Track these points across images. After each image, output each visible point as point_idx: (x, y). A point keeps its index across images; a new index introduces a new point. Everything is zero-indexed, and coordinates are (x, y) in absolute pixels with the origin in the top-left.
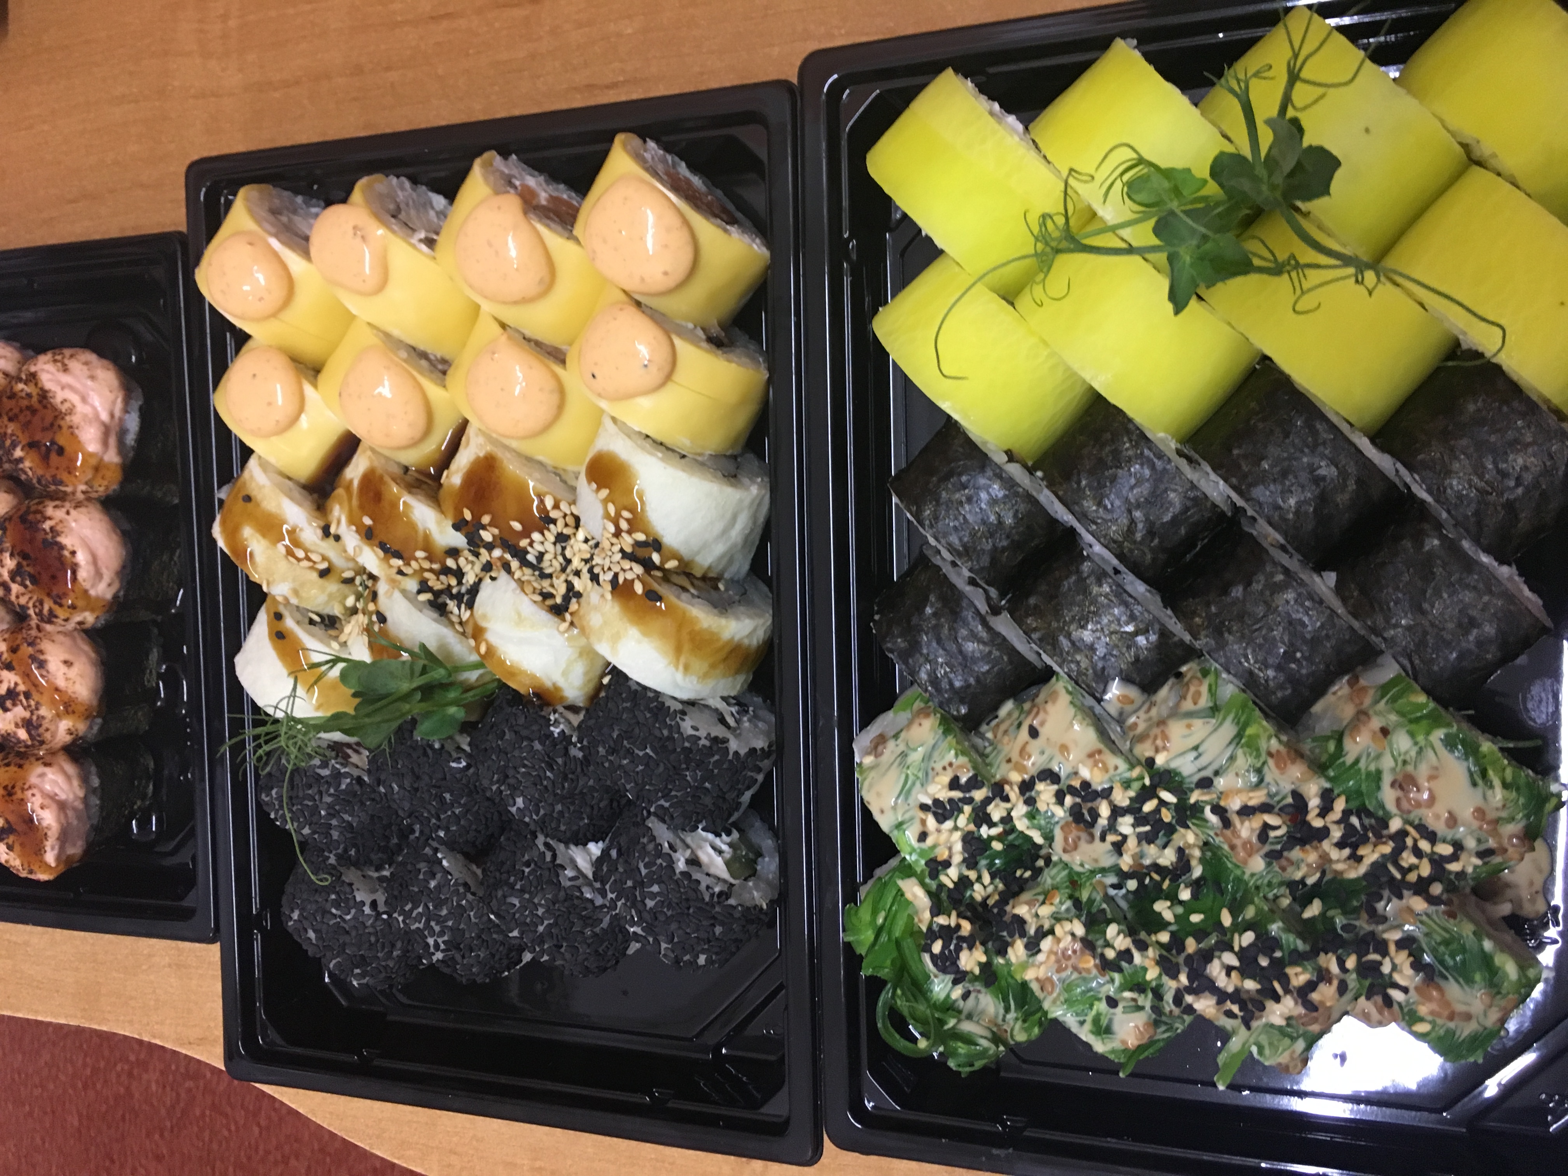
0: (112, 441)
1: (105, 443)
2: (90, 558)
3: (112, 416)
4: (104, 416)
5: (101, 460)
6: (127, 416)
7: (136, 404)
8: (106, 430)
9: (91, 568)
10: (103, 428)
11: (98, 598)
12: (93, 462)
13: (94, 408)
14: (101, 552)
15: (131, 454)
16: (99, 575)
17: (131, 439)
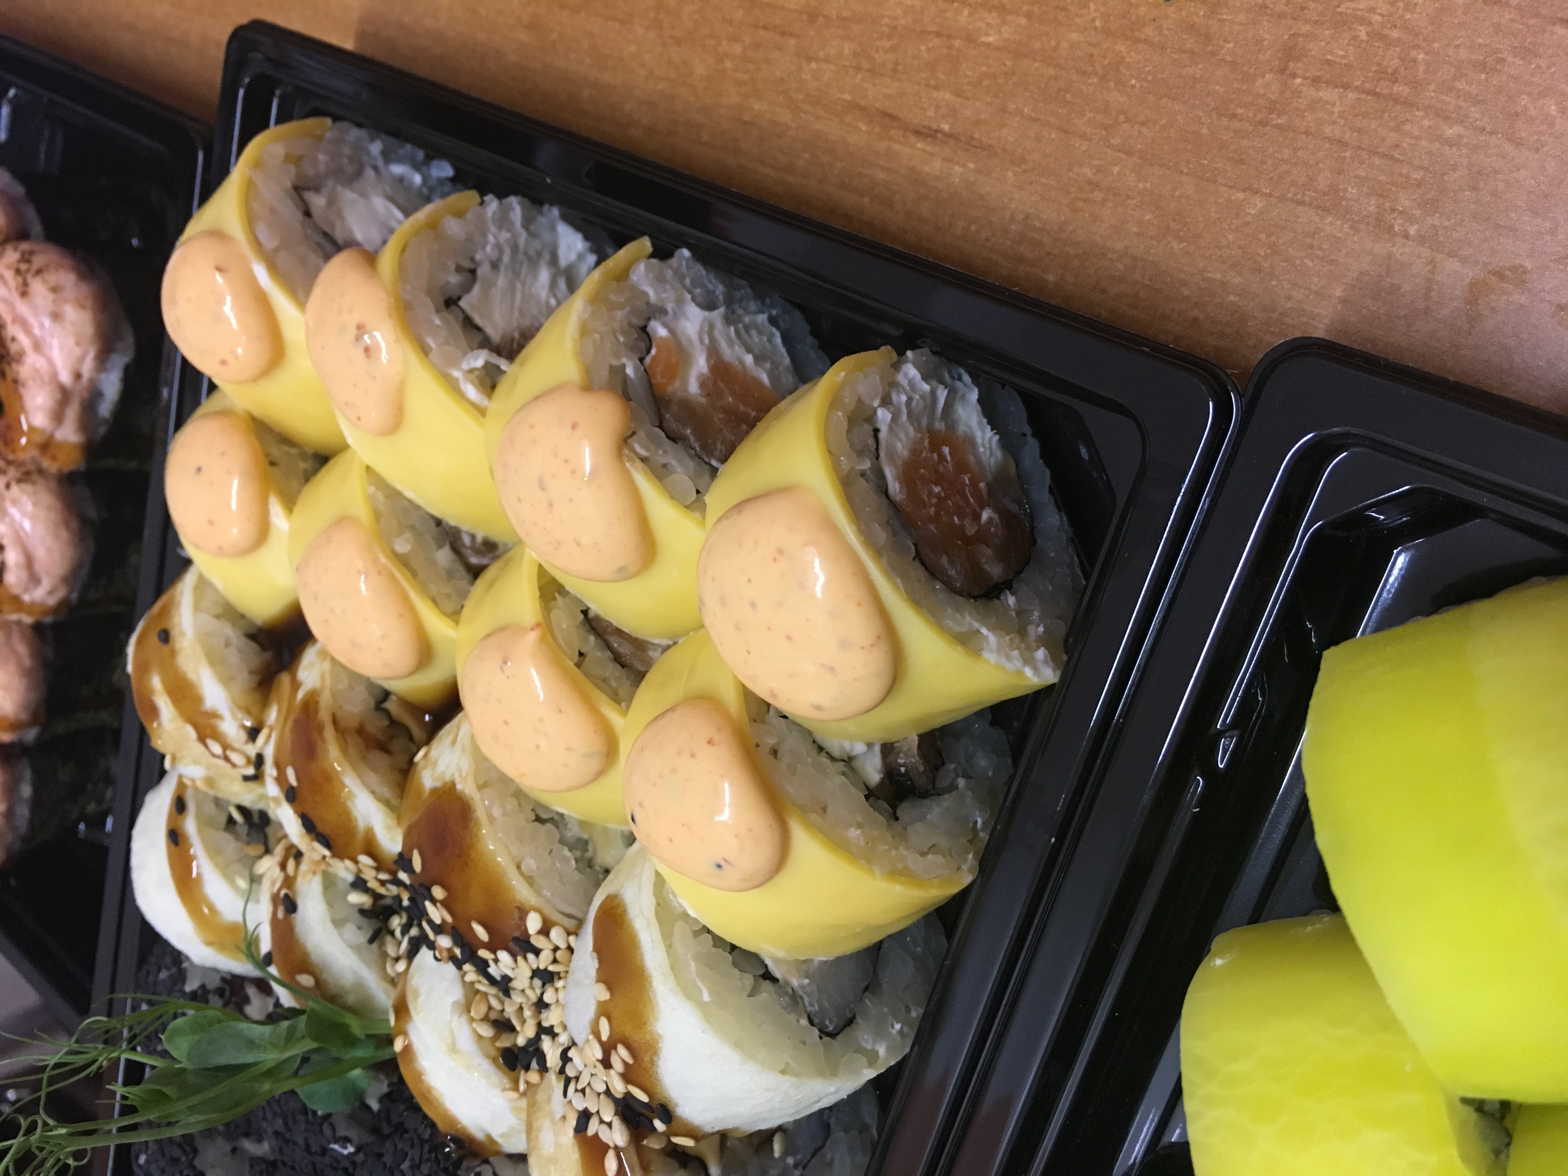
0: (72, 413)
1: (58, 416)
2: (22, 560)
3: (78, 376)
4: (65, 378)
5: (51, 437)
6: (103, 376)
7: (120, 361)
8: (64, 395)
9: (24, 575)
10: (58, 396)
11: (33, 604)
12: (38, 439)
13: (50, 362)
14: (40, 553)
15: (102, 430)
16: (34, 579)
17: (105, 409)
